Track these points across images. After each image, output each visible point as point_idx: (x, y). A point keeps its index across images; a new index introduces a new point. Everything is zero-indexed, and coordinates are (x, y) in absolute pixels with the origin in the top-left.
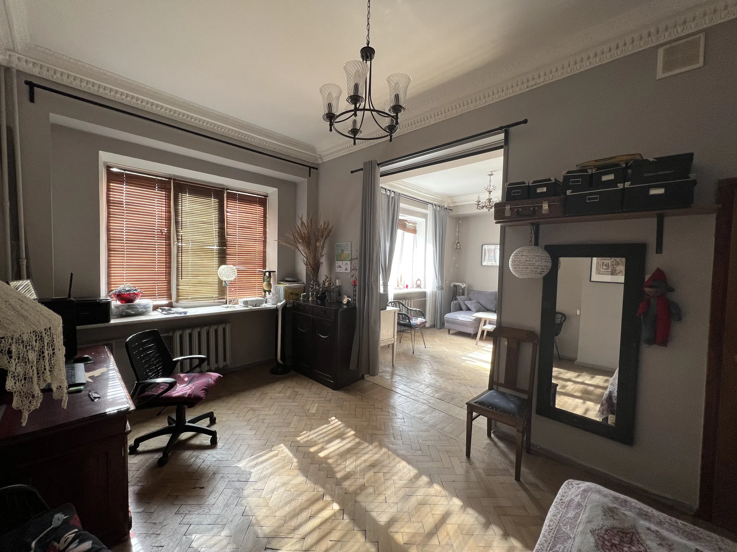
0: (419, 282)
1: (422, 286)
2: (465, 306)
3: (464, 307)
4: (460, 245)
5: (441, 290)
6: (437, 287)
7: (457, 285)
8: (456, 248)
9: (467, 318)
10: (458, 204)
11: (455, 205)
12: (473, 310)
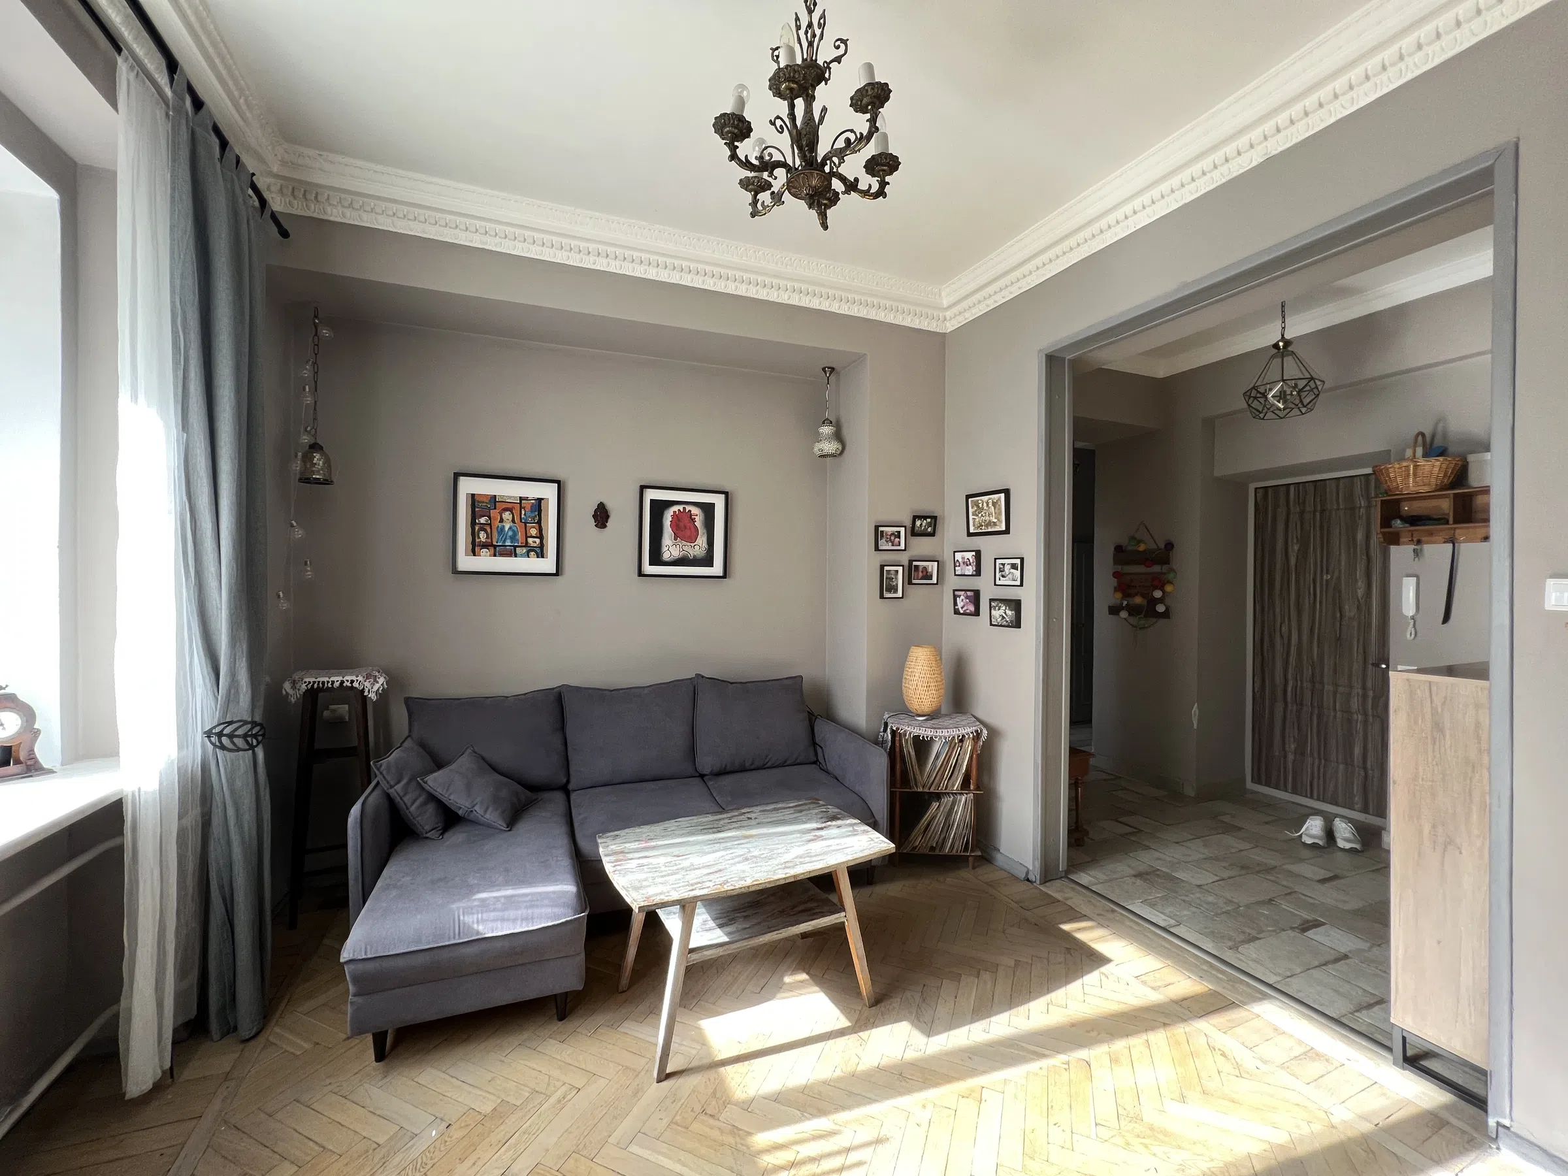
2: (431, 808)
3: (424, 817)
4: (328, 461)
5: (252, 747)
6: (220, 735)
7: (337, 684)
8: (302, 473)
9: (534, 901)
10: (335, 214)
11: (313, 211)
12: (492, 816)
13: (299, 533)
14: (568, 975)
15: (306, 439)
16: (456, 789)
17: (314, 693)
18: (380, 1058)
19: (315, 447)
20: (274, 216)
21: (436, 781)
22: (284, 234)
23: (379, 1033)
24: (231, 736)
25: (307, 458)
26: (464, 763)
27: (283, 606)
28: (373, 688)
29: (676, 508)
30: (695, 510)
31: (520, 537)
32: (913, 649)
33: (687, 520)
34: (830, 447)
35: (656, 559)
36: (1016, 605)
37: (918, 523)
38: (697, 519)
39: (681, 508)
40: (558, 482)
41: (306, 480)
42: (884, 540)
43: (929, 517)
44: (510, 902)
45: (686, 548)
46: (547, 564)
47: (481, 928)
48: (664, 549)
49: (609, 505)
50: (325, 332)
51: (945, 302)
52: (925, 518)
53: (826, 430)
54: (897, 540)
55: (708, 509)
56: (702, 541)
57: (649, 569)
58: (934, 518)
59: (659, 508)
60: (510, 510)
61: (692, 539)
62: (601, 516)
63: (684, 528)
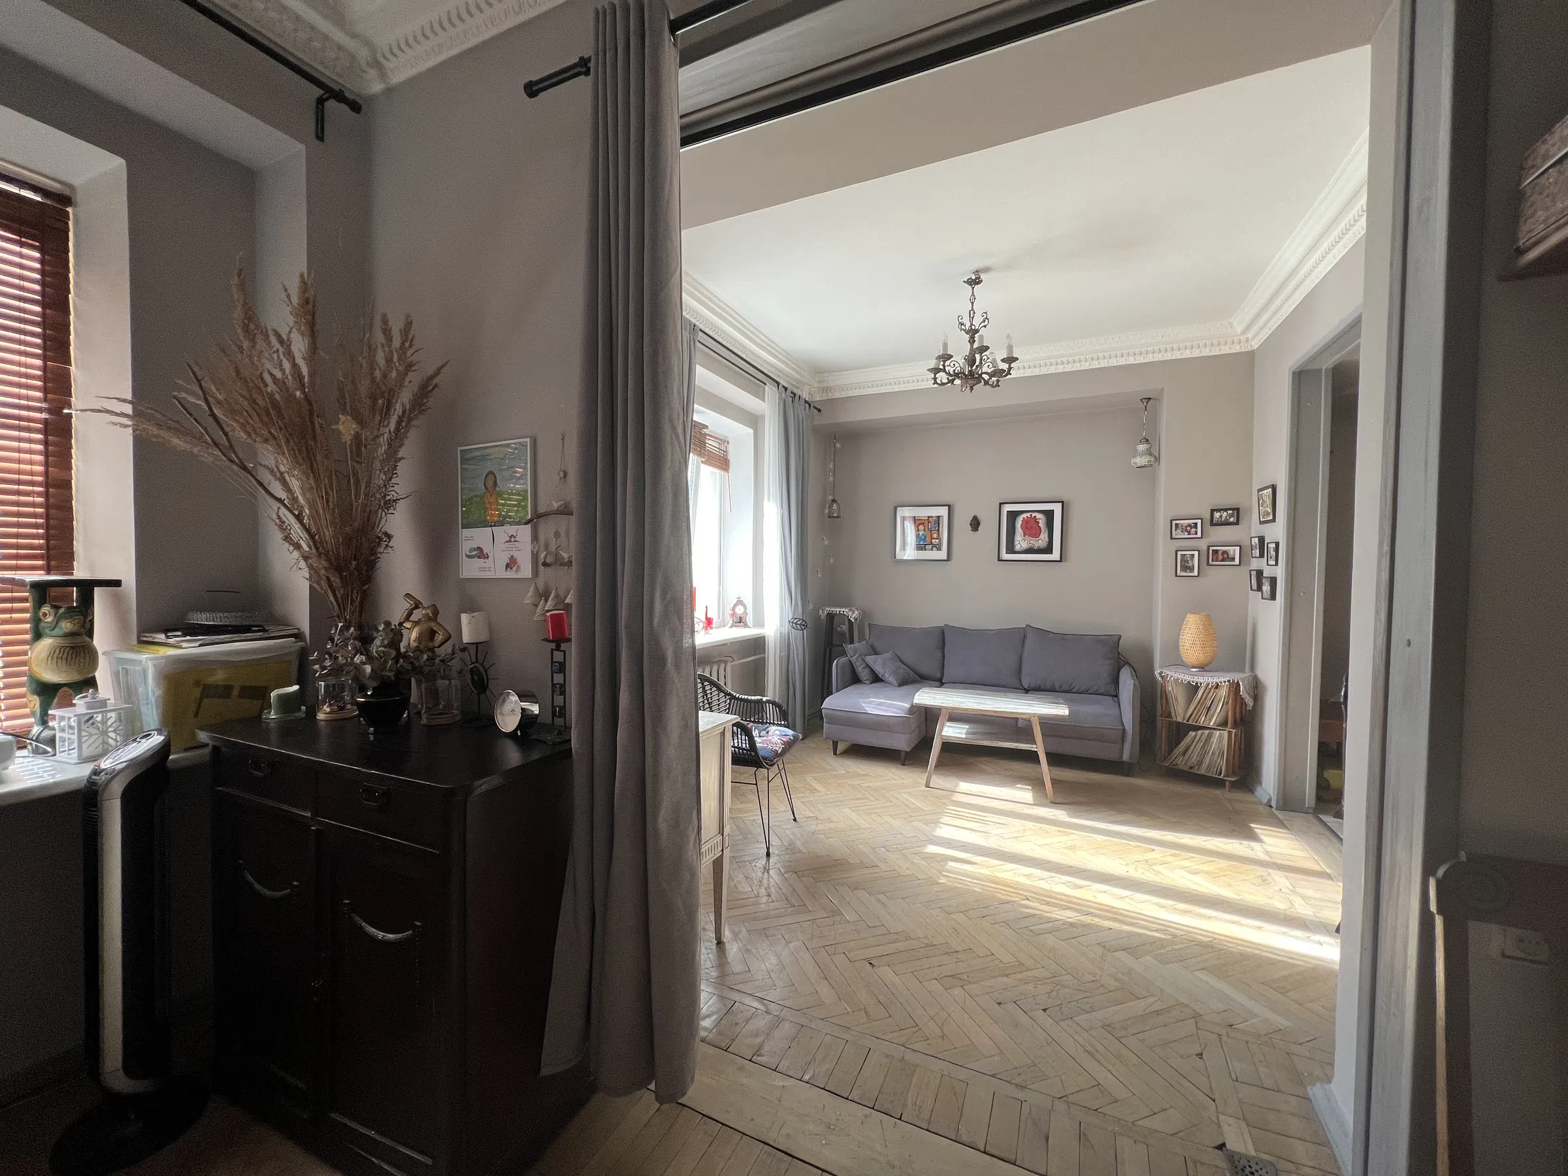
0: (740, 610)
1: (750, 620)
2: (867, 670)
3: (864, 674)
4: (840, 507)
5: (803, 630)
6: (793, 622)
7: (838, 612)
8: (829, 514)
9: (890, 706)
10: (837, 395)
11: (831, 396)
12: (891, 679)
13: (826, 543)
14: (902, 742)
15: (831, 498)
16: (878, 664)
17: (831, 616)
18: (835, 754)
19: (834, 501)
20: (814, 407)
21: (870, 659)
22: (819, 411)
23: (835, 744)
24: (796, 624)
25: (830, 507)
26: (887, 655)
27: (820, 576)
28: (853, 615)
29: (1024, 515)
30: (1039, 516)
31: (928, 539)
32: (1189, 615)
33: (1032, 523)
34: (1141, 461)
35: (1011, 549)
36: (1273, 581)
37: (1217, 515)
38: (1040, 521)
39: (1028, 515)
40: (949, 506)
41: (829, 517)
42: (1179, 531)
43: (1230, 509)
44: (881, 704)
45: (1031, 542)
46: (942, 555)
47: (867, 709)
48: (1016, 543)
49: (980, 518)
50: (838, 445)
51: (1239, 330)
52: (1226, 510)
53: (1142, 447)
54: (1193, 530)
55: (1049, 515)
56: (1044, 536)
57: (1005, 556)
58: (1238, 510)
59: (1013, 515)
60: (923, 524)
61: (1036, 534)
62: (975, 524)
63: (1031, 528)
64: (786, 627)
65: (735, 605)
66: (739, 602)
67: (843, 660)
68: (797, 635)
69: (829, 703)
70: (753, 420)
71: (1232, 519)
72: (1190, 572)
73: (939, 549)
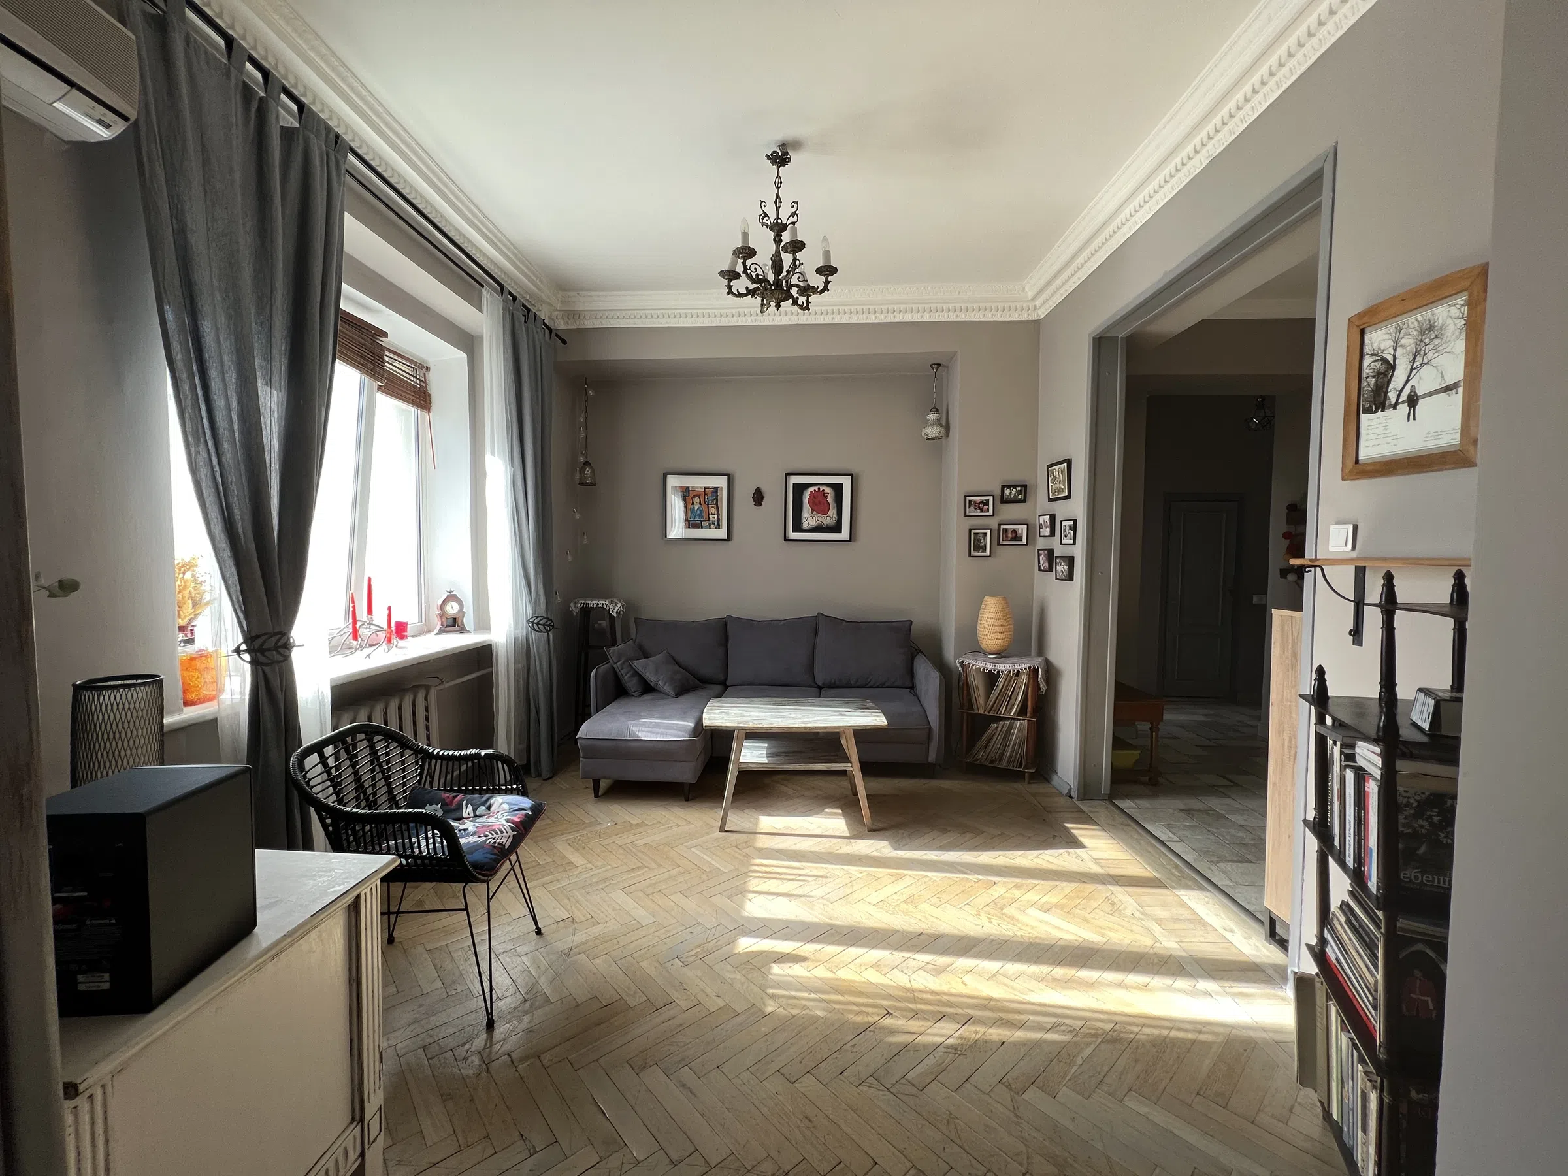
0: (452, 609)
1: (468, 621)
2: (635, 679)
3: (631, 684)
4: (593, 472)
5: (547, 632)
6: (533, 623)
7: (595, 606)
8: (580, 479)
9: (669, 727)
10: (589, 324)
11: (578, 324)
12: (667, 688)
13: (578, 516)
14: (686, 772)
15: (582, 459)
16: (648, 669)
17: (586, 611)
18: (596, 795)
19: (587, 463)
20: (557, 335)
21: (639, 664)
22: (564, 342)
23: (596, 783)
24: (538, 624)
25: (582, 470)
26: (658, 658)
27: (570, 558)
28: (615, 608)
29: (812, 489)
30: (827, 490)
31: (704, 514)
32: (986, 598)
33: (820, 498)
34: (932, 431)
35: (798, 528)
36: (1070, 561)
37: (1007, 492)
38: (829, 496)
39: (816, 488)
40: (728, 475)
41: (582, 484)
42: (972, 508)
43: (1018, 486)
44: (657, 725)
45: (820, 519)
46: (722, 533)
47: (640, 734)
48: (804, 520)
49: (764, 489)
50: (591, 393)
51: (1030, 295)
52: (1015, 487)
53: (932, 417)
54: (986, 507)
55: (838, 488)
56: (833, 513)
57: (793, 535)
58: (1025, 486)
59: (800, 489)
60: (698, 496)
61: (825, 511)
62: (758, 497)
63: (819, 504)
64: (523, 631)
65: (444, 602)
66: (452, 597)
67: (604, 668)
68: (539, 641)
69: (586, 730)
70: (467, 342)
71: (1020, 497)
72: (983, 552)
73: (719, 526)
